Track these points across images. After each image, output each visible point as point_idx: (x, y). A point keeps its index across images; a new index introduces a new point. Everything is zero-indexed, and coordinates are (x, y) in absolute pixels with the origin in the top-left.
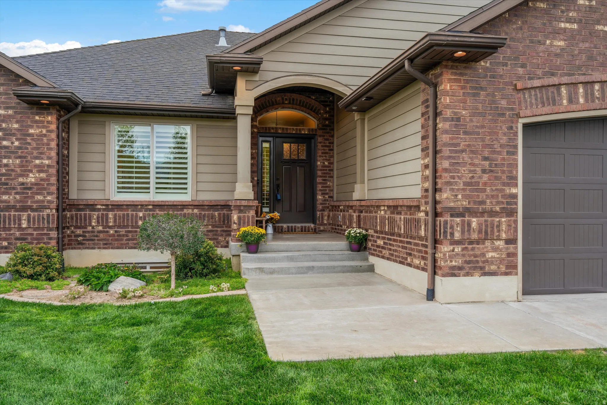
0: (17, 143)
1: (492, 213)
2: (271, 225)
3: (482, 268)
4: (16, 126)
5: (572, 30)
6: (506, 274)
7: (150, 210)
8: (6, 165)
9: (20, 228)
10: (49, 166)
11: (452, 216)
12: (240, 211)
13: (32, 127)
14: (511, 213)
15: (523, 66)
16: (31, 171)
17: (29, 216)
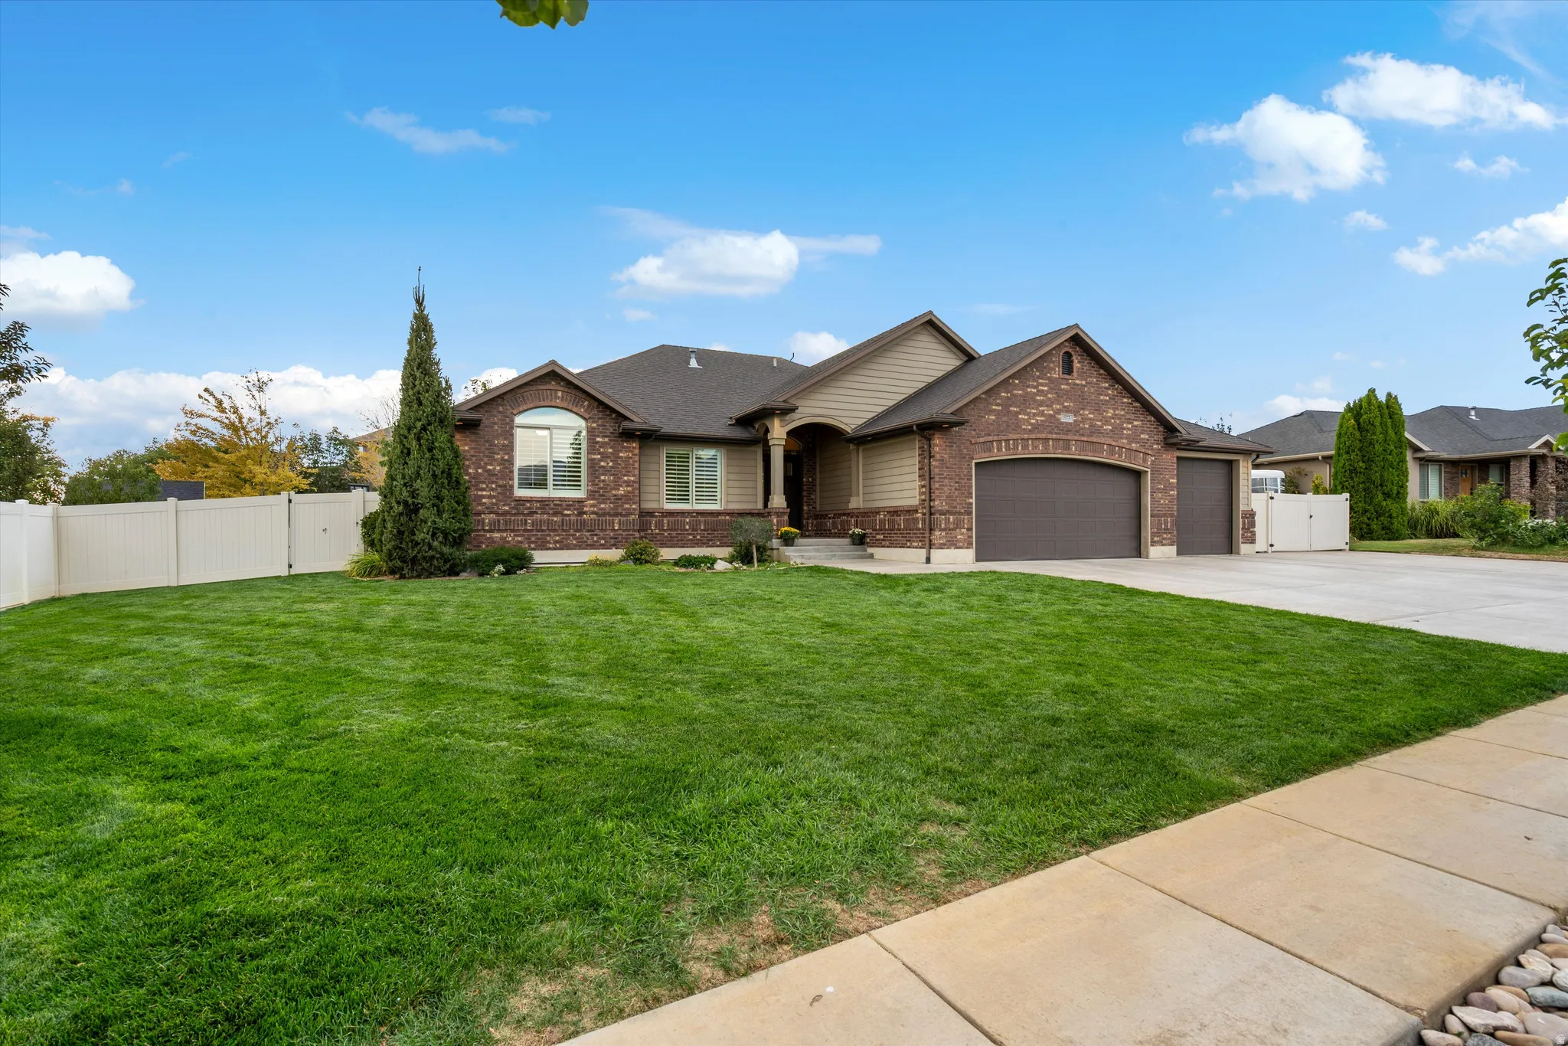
0: (611, 464)
1: (960, 513)
3: (955, 545)
4: (610, 450)
5: (998, 410)
6: (967, 548)
7: (694, 517)
8: (603, 481)
9: (613, 530)
10: (633, 482)
11: (940, 515)
12: (778, 516)
13: (621, 451)
14: (970, 513)
15: (975, 430)
16: (621, 486)
17: (620, 520)
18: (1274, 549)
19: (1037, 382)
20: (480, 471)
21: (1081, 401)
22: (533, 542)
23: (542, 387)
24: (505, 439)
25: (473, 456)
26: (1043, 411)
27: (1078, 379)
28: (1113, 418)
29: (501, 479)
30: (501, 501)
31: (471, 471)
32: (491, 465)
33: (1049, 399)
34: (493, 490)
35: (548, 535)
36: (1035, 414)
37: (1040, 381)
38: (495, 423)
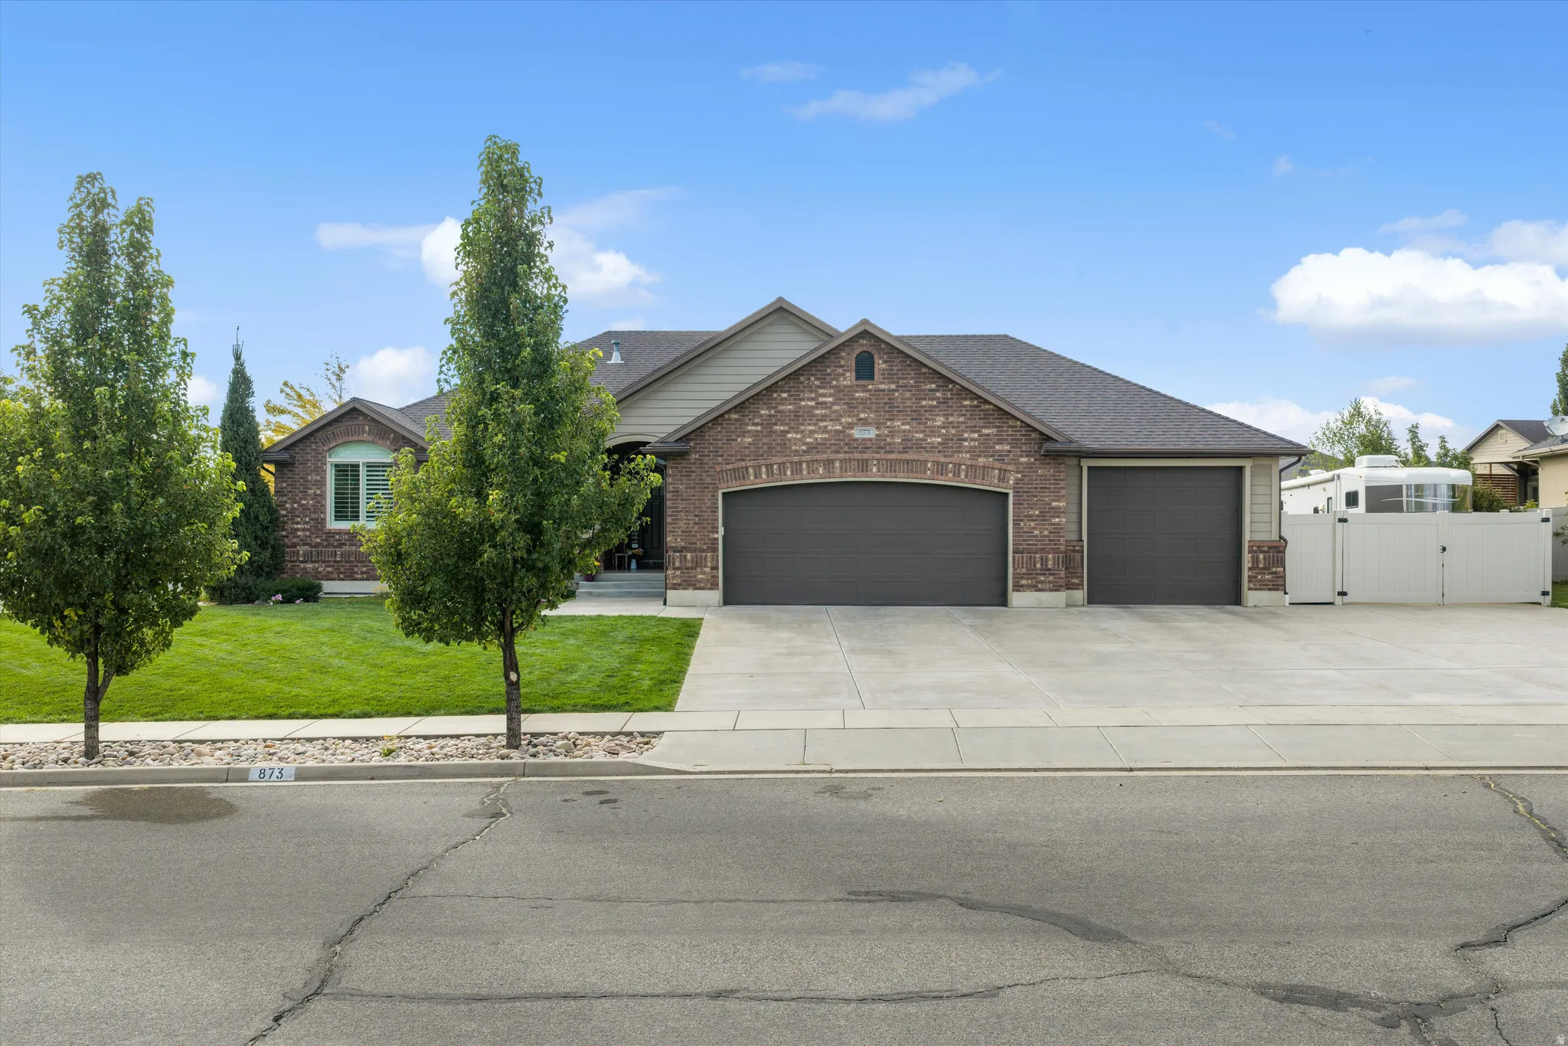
2: (634, 561)
3: (694, 585)
5: (757, 431)
6: (711, 589)
11: (674, 552)
14: (715, 550)
15: (722, 456)
18: (1346, 599)
19: (816, 391)
20: (295, 505)
21: (889, 408)
22: (341, 573)
23: (351, 423)
24: (317, 475)
25: (290, 492)
26: (826, 427)
27: (883, 383)
28: (944, 427)
29: (314, 513)
30: (313, 534)
31: (287, 506)
32: (305, 499)
33: (835, 411)
34: (306, 523)
35: (357, 566)
36: (812, 432)
37: (821, 391)
38: (309, 460)
